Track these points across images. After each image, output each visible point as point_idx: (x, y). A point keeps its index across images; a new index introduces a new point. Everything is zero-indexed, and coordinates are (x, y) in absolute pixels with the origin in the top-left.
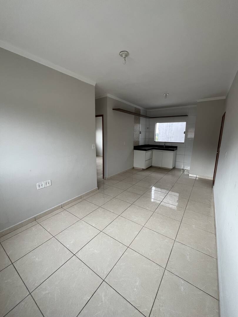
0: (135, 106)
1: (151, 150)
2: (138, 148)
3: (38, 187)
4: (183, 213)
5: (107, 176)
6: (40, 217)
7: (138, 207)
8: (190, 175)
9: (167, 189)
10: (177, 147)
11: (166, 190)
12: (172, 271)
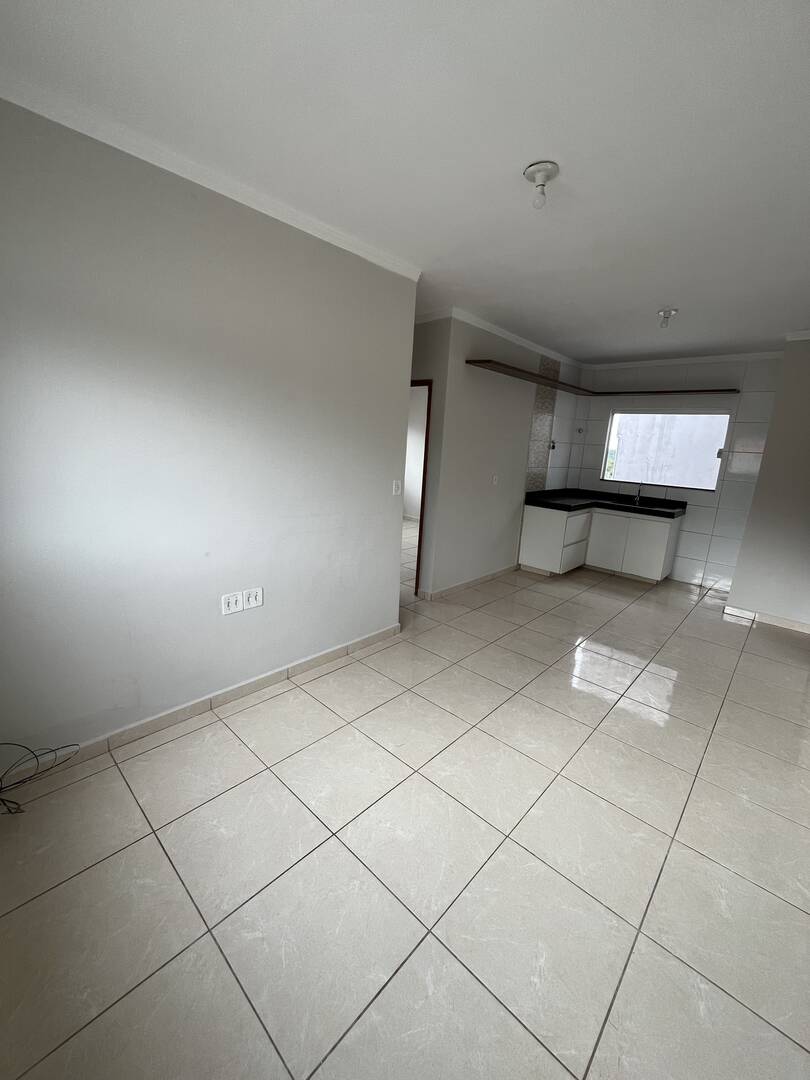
0: (541, 353)
1: (586, 510)
2: (538, 498)
3: (224, 606)
4: (701, 744)
5: (429, 587)
6: (226, 699)
7: (537, 706)
8: (728, 610)
9: (642, 656)
10: (686, 503)
11: (637, 659)
12: (664, 940)
